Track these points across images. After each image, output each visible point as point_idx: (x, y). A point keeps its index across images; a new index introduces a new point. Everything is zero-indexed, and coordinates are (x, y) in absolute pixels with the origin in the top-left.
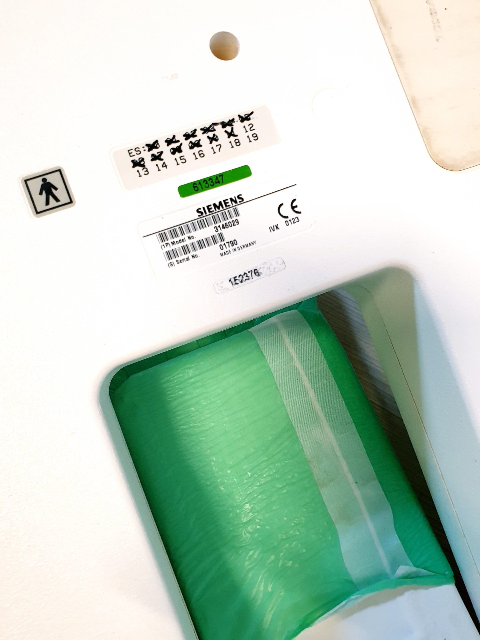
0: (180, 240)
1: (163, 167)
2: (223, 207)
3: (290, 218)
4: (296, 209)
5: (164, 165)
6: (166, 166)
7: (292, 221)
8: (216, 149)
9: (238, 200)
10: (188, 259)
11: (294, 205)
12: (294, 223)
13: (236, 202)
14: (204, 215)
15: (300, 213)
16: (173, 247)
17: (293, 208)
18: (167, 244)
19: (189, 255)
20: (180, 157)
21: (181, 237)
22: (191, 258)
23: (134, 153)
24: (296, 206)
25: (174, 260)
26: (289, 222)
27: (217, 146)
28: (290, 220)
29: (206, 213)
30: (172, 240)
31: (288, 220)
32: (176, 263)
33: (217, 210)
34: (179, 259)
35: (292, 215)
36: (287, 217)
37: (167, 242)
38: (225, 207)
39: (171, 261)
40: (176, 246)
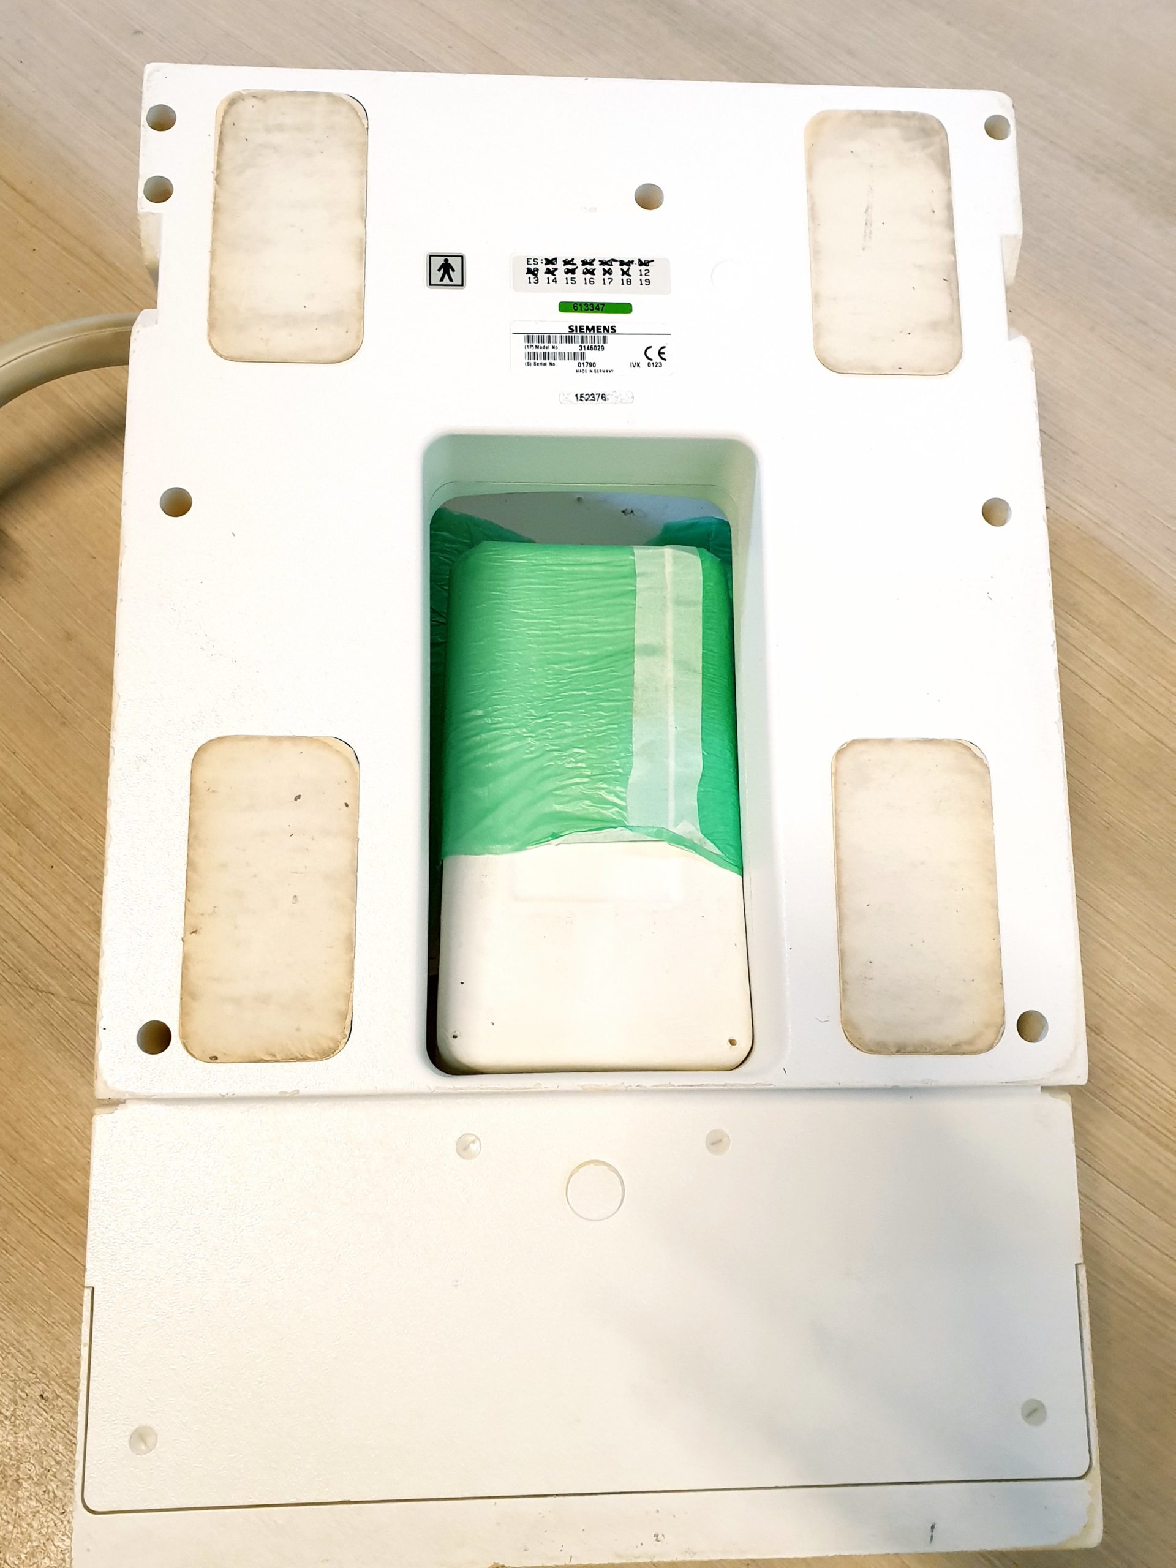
0: (544, 347)
1: (553, 281)
2: (594, 331)
3: (654, 361)
4: (662, 355)
5: (555, 281)
6: (556, 282)
7: (655, 365)
8: (607, 281)
9: (611, 330)
10: (545, 364)
11: (662, 351)
12: (656, 366)
13: (608, 331)
14: (575, 332)
15: (665, 360)
16: (536, 350)
17: (660, 353)
18: (531, 346)
19: (548, 362)
20: (572, 278)
21: (546, 344)
22: (548, 364)
23: (532, 262)
24: (664, 353)
25: (532, 361)
26: (652, 365)
27: (609, 279)
28: (653, 363)
29: (576, 331)
30: (537, 344)
31: (651, 362)
32: (533, 364)
33: (588, 332)
34: (537, 362)
35: (656, 359)
36: (651, 360)
37: (532, 344)
38: (596, 332)
39: (529, 361)
40: (539, 351)
